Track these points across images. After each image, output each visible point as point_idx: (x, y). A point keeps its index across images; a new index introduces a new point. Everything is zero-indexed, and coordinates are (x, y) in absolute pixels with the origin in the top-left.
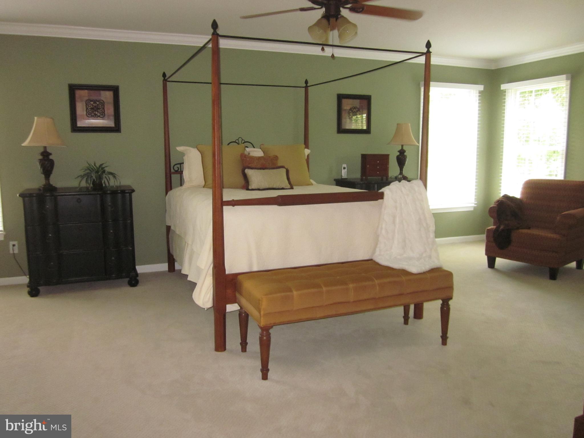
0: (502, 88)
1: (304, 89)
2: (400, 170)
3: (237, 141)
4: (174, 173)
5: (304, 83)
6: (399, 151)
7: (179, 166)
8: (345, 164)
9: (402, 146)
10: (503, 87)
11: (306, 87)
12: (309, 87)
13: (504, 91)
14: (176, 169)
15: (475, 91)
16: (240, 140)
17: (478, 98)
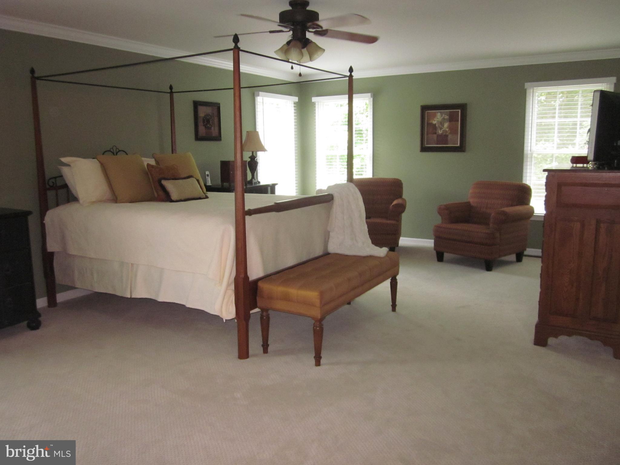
0: (313, 101)
1: (169, 94)
2: (252, 175)
3: (112, 150)
4: (49, 189)
5: (169, 89)
6: (250, 157)
7: (53, 180)
8: (208, 171)
9: (253, 153)
10: (314, 99)
11: (171, 93)
12: (174, 94)
13: (314, 104)
14: (51, 184)
15: (291, 102)
16: (115, 149)
17: (293, 108)
